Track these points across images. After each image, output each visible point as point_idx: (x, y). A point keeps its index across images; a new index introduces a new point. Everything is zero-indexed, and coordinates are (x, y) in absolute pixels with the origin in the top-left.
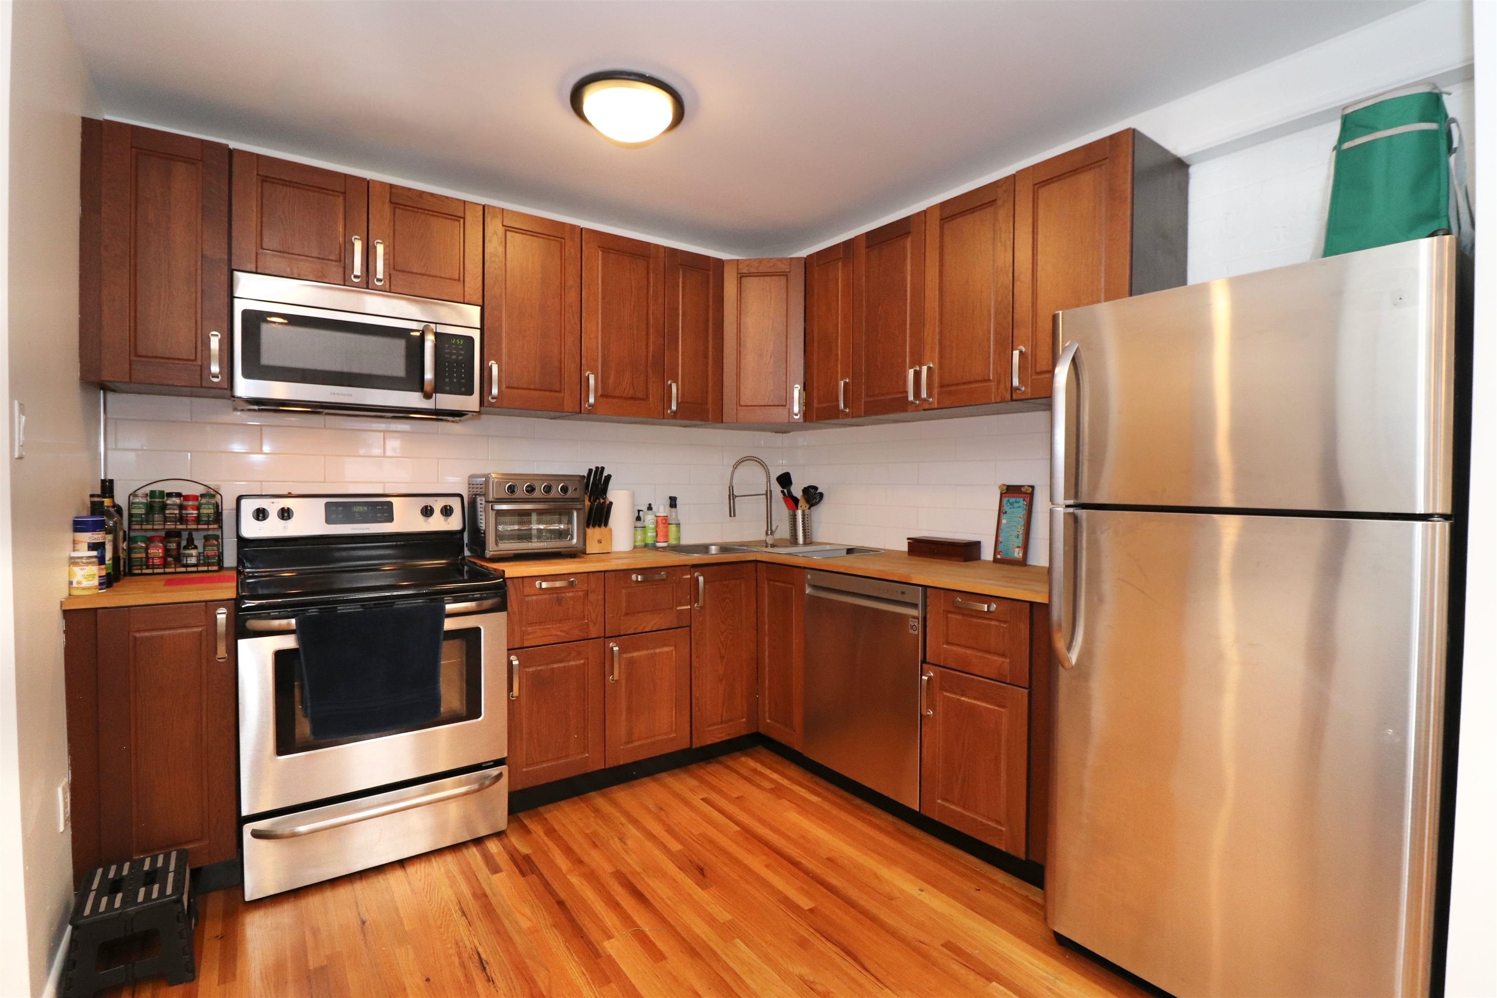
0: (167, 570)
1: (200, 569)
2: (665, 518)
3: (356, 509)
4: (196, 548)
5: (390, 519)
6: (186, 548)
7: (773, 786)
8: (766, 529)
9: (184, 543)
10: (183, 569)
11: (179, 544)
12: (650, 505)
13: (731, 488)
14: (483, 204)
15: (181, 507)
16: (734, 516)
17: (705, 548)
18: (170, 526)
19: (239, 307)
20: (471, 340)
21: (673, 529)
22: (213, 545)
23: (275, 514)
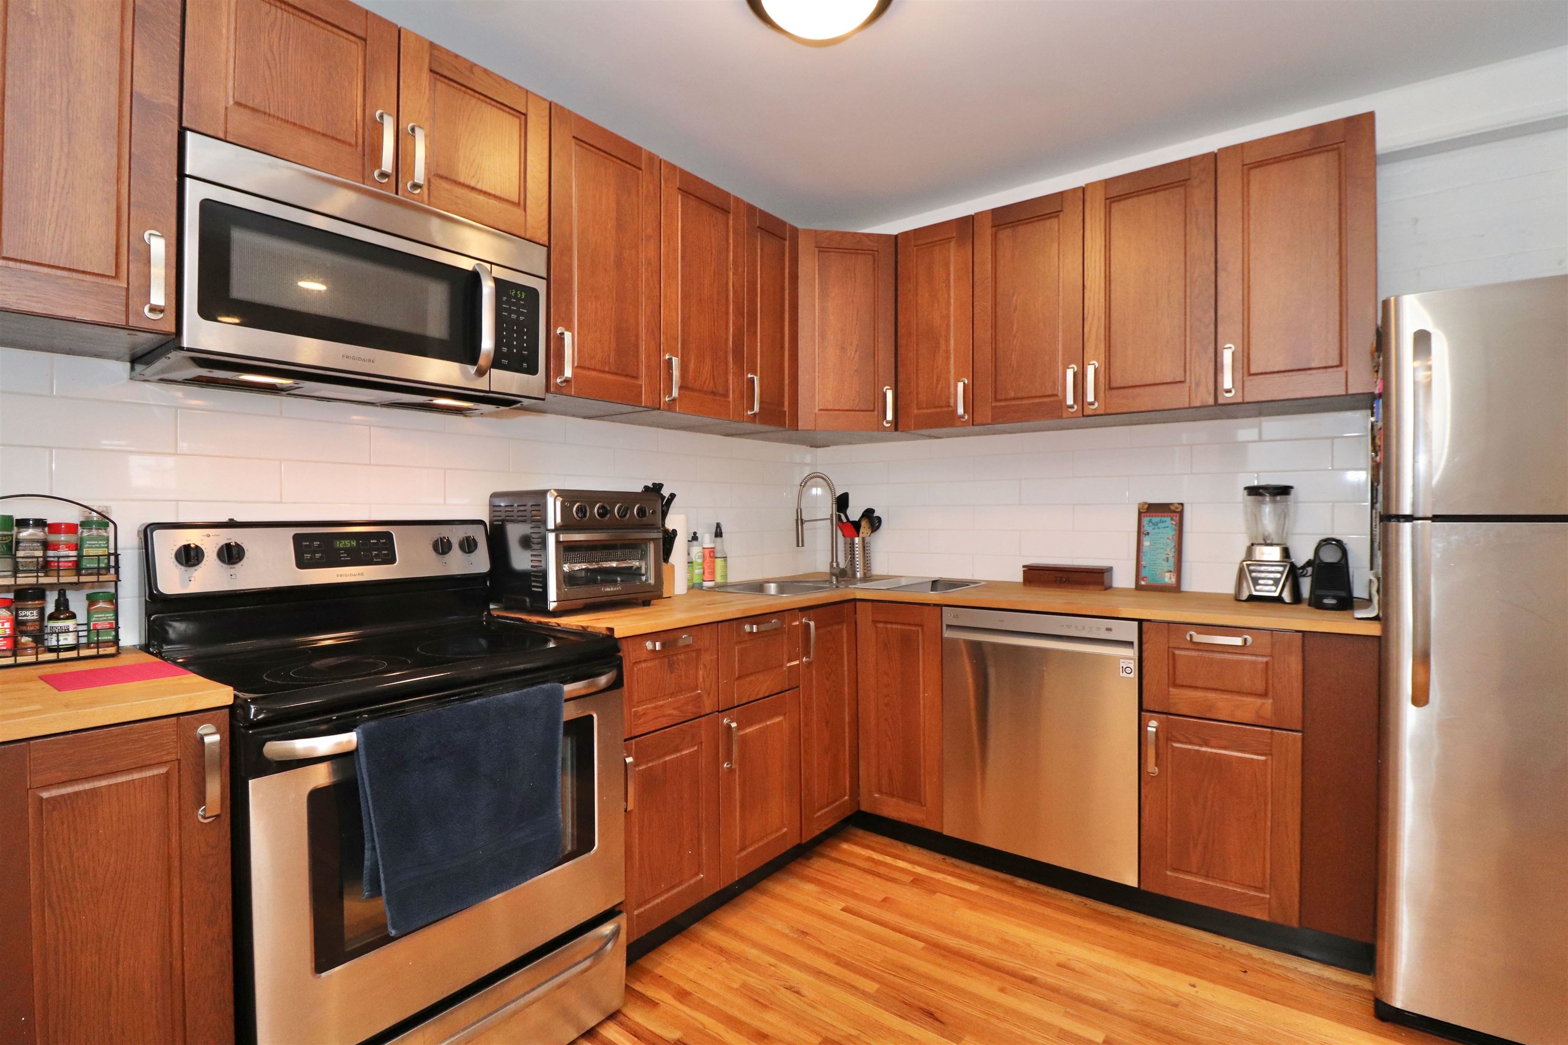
0: (20, 660)
1: (84, 653)
2: (712, 550)
3: (340, 544)
4: (73, 616)
6: (52, 617)
7: (912, 878)
8: (830, 561)
9: (50, 608)
10: (52, 656)
11: (42, 611)
12: (695, 533)
13: (799, 511)
14: (550, 100)
15: (46, 545)
16: (803, 545)
17: (758, 587)
18: (25, 580)
19: (195, 193)
20: (533, 293)
21: (719, 563)
22: (103, 611)
23: (215, 555)
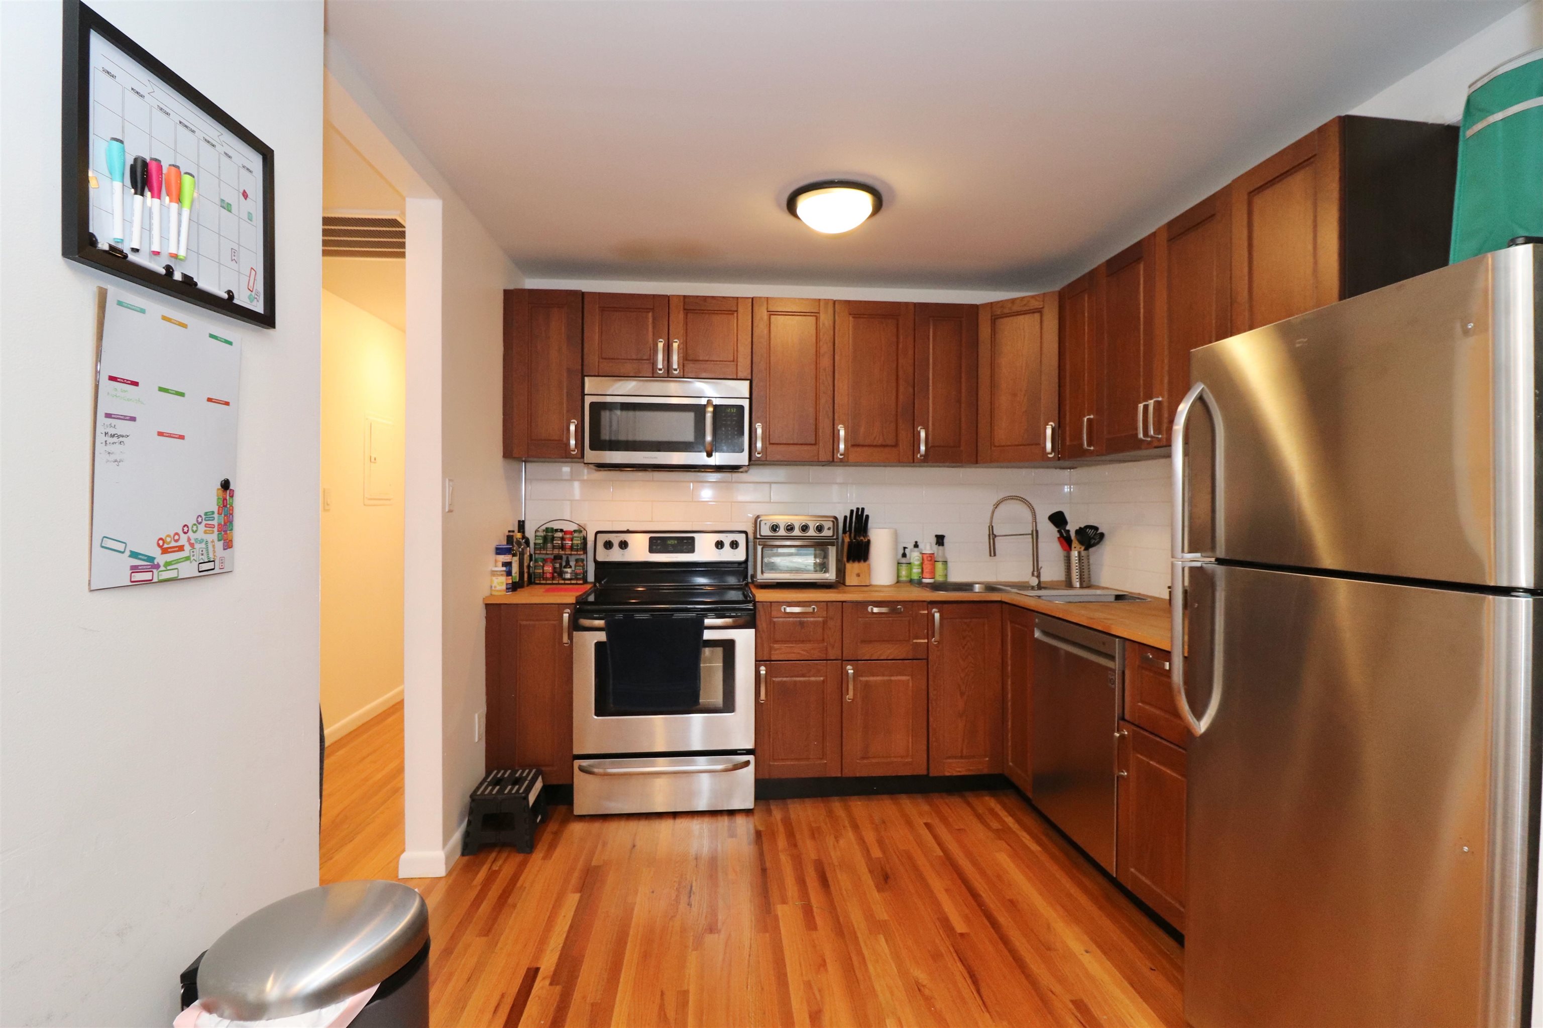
0: (554, 582)
1: (573, 582)
2: (932, 556)
3: (669, 542)
4: (571, 567)
5: (692, 550)
6: (565, 567)
8: (1032, 570)
9: (564, 564)
10: (563, 582)
11: (561, 564)
12: (916, 542)
13: (991, 528)
14: (752, 296)
15: (563, 539)
16: (995, 555)
18: (556, 552)
19: (588, 400)
20: (741, 408)
21: (939, 566)
22: (580, 566)
23: (618, 545)
